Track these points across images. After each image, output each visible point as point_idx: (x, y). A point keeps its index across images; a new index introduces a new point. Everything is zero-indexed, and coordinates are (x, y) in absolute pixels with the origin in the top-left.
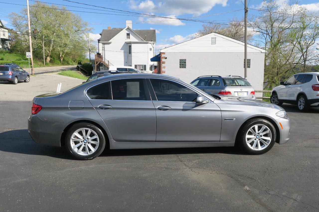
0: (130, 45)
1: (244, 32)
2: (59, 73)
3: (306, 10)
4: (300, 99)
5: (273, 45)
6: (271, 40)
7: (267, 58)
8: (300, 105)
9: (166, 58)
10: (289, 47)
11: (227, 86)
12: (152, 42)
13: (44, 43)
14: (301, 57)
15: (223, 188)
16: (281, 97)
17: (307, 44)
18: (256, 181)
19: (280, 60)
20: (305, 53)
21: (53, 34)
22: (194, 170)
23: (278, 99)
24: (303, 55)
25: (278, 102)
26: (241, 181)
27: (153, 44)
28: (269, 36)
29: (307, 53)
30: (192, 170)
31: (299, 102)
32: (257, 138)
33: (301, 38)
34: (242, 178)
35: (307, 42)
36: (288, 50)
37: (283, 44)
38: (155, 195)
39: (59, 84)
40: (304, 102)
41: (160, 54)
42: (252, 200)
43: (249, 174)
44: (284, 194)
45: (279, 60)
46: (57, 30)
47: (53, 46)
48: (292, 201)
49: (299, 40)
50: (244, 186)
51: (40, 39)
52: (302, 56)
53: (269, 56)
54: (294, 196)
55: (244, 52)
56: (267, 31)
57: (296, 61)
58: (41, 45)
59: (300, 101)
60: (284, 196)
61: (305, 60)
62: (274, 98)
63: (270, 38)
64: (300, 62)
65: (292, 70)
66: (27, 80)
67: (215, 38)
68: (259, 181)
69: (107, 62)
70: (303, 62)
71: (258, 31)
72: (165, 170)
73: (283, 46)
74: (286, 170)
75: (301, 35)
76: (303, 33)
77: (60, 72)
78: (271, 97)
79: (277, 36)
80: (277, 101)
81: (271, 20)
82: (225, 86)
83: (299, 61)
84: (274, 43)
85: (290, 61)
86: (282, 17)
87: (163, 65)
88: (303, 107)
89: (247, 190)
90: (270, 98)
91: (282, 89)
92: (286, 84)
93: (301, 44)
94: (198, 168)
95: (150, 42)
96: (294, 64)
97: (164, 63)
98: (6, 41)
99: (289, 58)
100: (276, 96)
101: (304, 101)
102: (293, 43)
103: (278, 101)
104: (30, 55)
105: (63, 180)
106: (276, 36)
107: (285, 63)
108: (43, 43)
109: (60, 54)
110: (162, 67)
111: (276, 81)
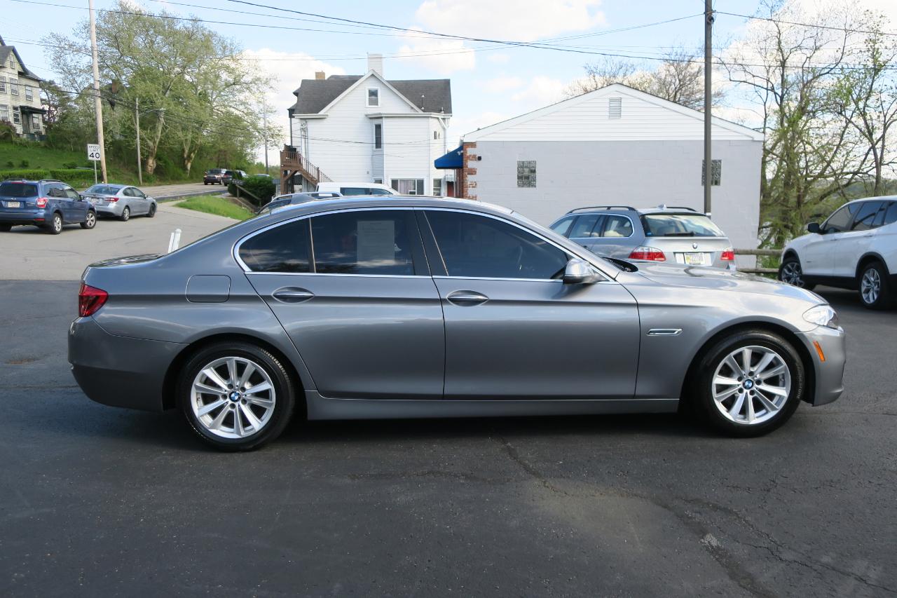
0: (377, 122)
1: (703, 83)
2: (179, 202)
3: (882, 19)
4: (866, 275)
5: (785, 119)
6: (780, 106)
7: (768, 159)
8: (867, 291)
9: (480, 158)
10: (831, 126)
11: (652, 235)
12: (441, 115)
13: (138, 119)
14: (867, 154)
15: (637, 539)
16: (811, 267)
17: (885, 117)
18: (739, 517)
19: (807, 162)
20: (880, 143)
21: (164, 94)
22: (552, 485)
23: (801, 273)
24: (873, 147)
25: (801, 281)
26: (695, 518)
27: (444, 119)
28: (775, 93)
29: (883, 143)
30: (545, 482)
31: (864, 282)
32: (746, 388)
33: (867, 99)
34: (697, 509)
35: (885, 112)
36: (830, 134)
37: (814, 117)
38: (429, 561)
39: (173, 234)
40: (879, 281)
41: (461, 148)
42: (727, 580)
43: (718, 497)
44: (825, 559)
45: (802, 164)
46: (174, 84)
47: (165, 128)
48: (852, 582)
49: (861, 105)
50: (703, 533)
51: (128, 107)
52: (869, 150)
53: (774, 151)
54: (860, 566)
55: (703, 139)
56: (768, 81)
57: (853, 167)
58: (132, 124)
59: (866, 278)
60: (826, 566)
61: (879, 163)
62: (789, 270)
63: (776, 100)
64: (865, 168)
65: (840, 191)
66: (88, 224)
67: (620, 100)
68: (748, 518)
69: (313, 173)
70: (874, 168)
71: (744, 82)
72: (463, 484)
73: (814, 123)
74: (831, 486)
75: (868, 91)
76: (872, 85)
77: (183, 201)
78: (782, 268)
79: (799, 94)
80: (798, 278)
81: (780, 49)
82: (646, 235)
83: (861, 166)
84: (788, 115)
85: (834, 165)
86: (813, 40)
87: (470, 179)
88: (876, 297)
89: (712, 547)
90: (776, 270)
91: (813, 244)
92: (826, 229)
93: (868, 117)
94: (564, 477)
95: (434, 115)
96: (848, 173)
97: (473, 172)
98: (34, 115)
99: (833, 157)
100: (796, 264)
101: (878, 279)
102: (843, 113)
103: (801, 279)
104: (97, 152)
105: (159, 512)
106: (795, 94)
107: (819, 171)
108: (136, 120)
109: (183, 151)
110: (469, 183)
111: (794, 224)
